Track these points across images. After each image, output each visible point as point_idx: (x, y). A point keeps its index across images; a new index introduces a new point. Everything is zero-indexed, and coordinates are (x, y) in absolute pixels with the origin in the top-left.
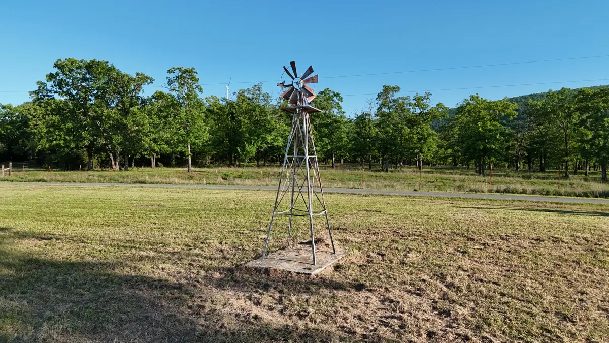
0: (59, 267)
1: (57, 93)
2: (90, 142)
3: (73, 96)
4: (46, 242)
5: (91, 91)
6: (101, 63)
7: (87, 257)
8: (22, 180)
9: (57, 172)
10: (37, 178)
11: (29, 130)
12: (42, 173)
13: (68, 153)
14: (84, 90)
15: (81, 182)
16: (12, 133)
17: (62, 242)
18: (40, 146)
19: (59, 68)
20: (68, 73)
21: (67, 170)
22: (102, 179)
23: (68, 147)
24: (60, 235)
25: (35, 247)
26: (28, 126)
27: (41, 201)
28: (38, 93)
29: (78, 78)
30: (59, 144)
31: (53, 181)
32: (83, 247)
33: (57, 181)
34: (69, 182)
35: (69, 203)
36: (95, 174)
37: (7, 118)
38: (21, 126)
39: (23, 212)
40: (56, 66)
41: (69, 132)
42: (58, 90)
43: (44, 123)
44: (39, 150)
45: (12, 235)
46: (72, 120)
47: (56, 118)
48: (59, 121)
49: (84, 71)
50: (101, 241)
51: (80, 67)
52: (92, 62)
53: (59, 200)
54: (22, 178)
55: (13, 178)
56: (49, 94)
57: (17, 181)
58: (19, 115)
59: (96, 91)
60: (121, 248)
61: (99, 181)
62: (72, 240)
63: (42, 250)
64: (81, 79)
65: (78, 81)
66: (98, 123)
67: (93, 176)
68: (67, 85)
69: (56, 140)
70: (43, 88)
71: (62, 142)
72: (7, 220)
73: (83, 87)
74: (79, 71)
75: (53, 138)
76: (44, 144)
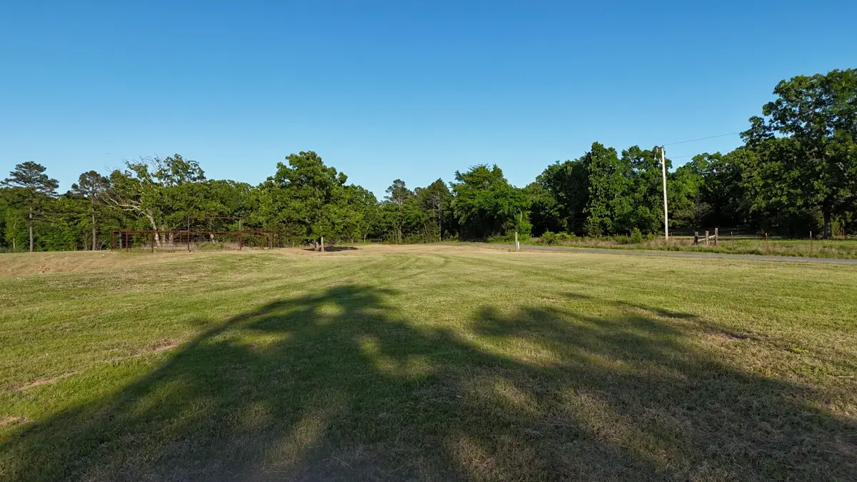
0: (746, 381)
1: (778, 129)
2: (826, 196)
3: (802, 129)
4: (738, 341)
5: (829, 118)
6: (846, 73)
7: (790, 374)
8: (730, 251)
9: (777, 241)
10: (749, 249)
11: (740, 184)
12: (754, 242)
13: (794, 213)
14: (818, 119)
15: (810, 256)
16: (721, 190)
17: (759, 344)
18: (756, 205)
19: (781, 93)
20: (794, 98)
21: (791, 238)
22: (845, 253)
23: (793, 205)
24: (759, 334)
25: (722, 346)
26: (740, 179)
27: (745, 282)
28: (752, 133)
29: (808, 102)
30: (780, 201)
31: (770, 254)
32: (788, 357)
33: (776, 254)
34: (794, 256)
35: (783, 288)
36: (833, 244)
37: (715, 171)
38: (732, 179)
39: (718, 295)
40: (778, 90)
41: (795, 183)
42: (779, 125)
43: (759, 173)
44: (754, 211)
45: (697, 325)
46: (800, 165)
47: (776, 165)
48: (780, 169)
49: (819, 90)
50: (818, 352)
51: (812, 86)
52: (831, 74)
53: (770, 281)
54: (731, 249)
55: (719, 248)
56: (767, 132)
57: (724, 252)
58: (729, 166)
59: (837, 118)
60: (848, 369)
61: (840, 256)
62: (774, 344)
63: (729, 351)
64: (813, 103)
65: (810, 106)
66: (841, 165)
67: (831, 247)
68: (793, 115)
69: (776, 195)
70: (759, 126)
71: (784, 199)
72: (696, 304)
73: (817, 115)
74: (811, 92)
75: (771, 193)
76: (760, 202)
